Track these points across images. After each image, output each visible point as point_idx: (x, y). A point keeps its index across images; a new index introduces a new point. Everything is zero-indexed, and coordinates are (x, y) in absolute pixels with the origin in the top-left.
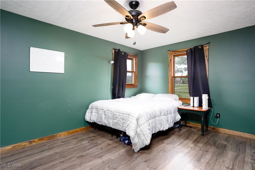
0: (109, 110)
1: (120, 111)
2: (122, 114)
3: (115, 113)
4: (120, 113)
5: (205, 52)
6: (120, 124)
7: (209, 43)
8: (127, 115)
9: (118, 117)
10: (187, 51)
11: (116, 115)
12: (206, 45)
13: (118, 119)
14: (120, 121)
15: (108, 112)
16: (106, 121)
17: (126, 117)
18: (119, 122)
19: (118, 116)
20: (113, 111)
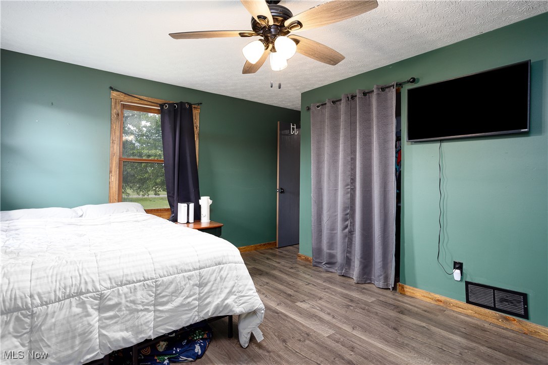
0: (129, 278)
1: (187, 264)
2: (195, 269)
3: (165, 279)
4: (190, 271)
5: (194, 118)
6: (193, 304)
7: (201, 104)
8: (214, 267)
9: (185, 285)
10: (162, 106)
11: (171, 283)
12: (196, 106)
13: (186, 293)
14: (194, 294)
15: (124, 289)
16: (121, 330)
17: (213, 273)
18: (190, 300)
19: (183, 283)
20: (154, 276)
